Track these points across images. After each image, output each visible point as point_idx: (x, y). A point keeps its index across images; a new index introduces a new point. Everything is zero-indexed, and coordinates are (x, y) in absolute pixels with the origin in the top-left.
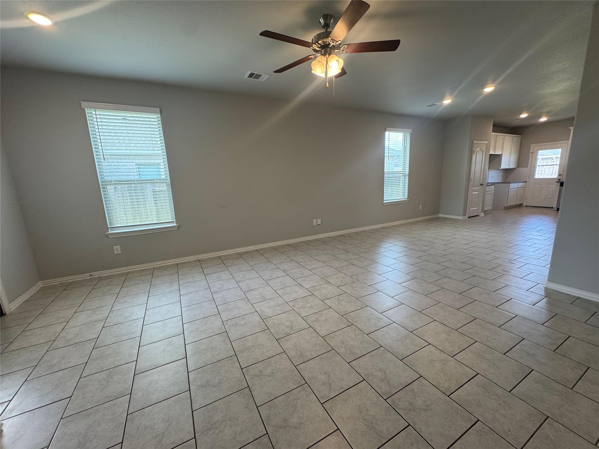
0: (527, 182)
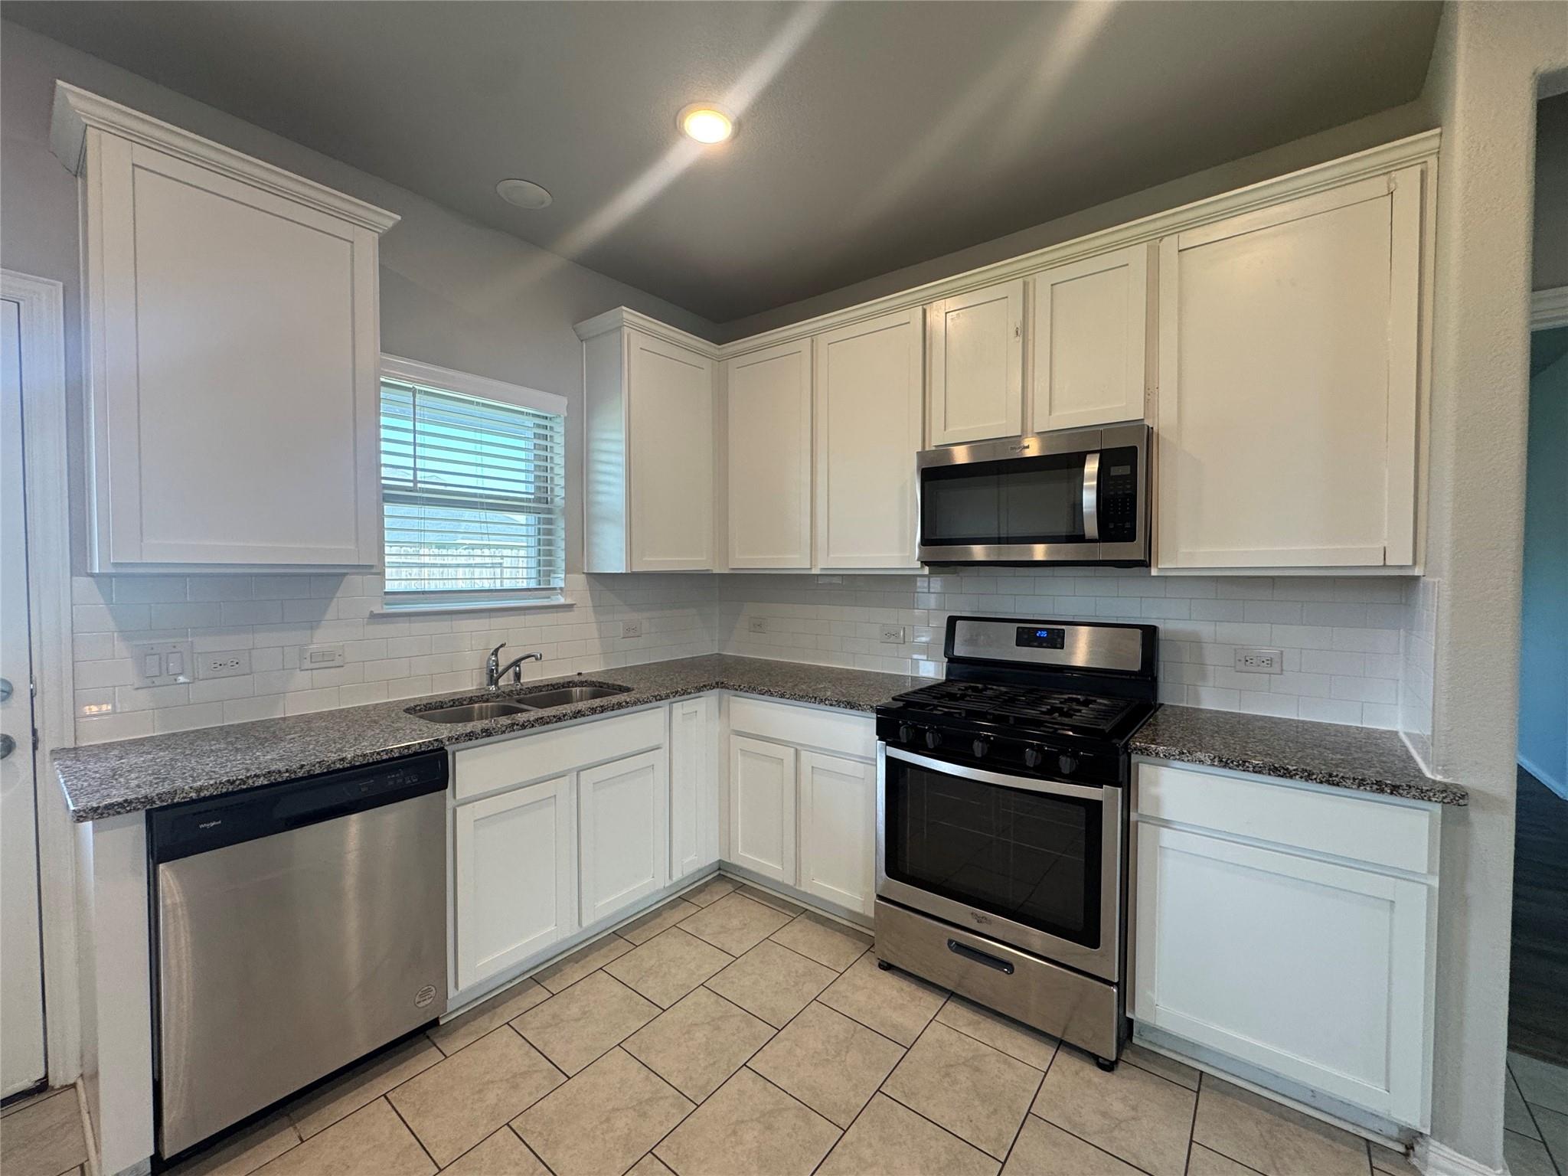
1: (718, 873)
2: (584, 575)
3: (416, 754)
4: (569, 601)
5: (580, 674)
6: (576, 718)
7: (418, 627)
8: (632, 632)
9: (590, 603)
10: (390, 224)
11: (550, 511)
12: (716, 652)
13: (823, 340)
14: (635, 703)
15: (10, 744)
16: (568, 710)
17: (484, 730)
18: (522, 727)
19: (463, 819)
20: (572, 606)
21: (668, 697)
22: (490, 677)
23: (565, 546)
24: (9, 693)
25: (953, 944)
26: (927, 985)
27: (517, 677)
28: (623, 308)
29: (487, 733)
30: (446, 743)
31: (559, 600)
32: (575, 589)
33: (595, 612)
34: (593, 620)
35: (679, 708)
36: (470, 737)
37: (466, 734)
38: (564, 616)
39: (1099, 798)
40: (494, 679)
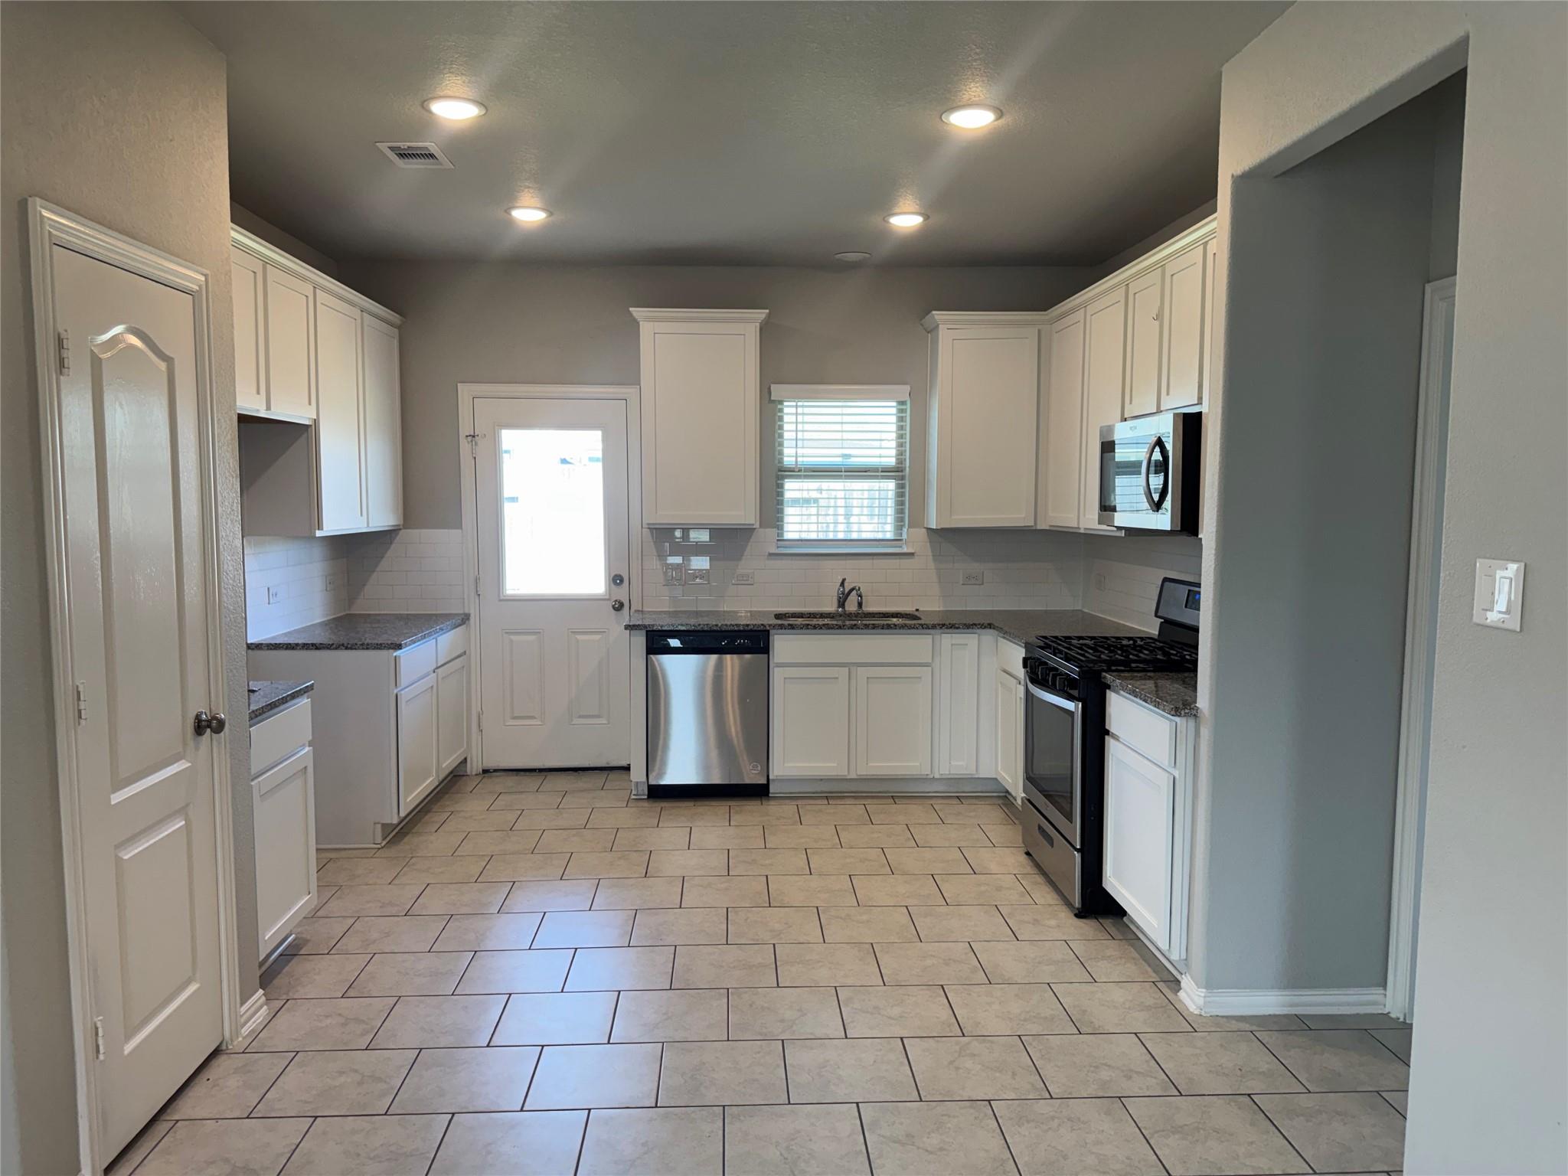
0: (473, 620)
1: (1004, 794)
2: (924, 530)
3: (751, 631)
4: (911, 550)
5: (917, 610)
6: (852, 628)
7: (793, 563)
8: (971, 579)
9: (930, 553)
10: (764, 316)
11: (903, 479)
12: (1080, 608)
13: (1090, 309)
14: (903, 627)
15: (622, 605)
16: (847, 623)
17: (789, 625)
18: (814, 627)
19: (777, 676)
20: (912, 554)
21: (934, 627)
22: (839, 601)
23: (909, 506)
24: (622, 581)
25: (1040, 828)
26: (1037, 865)
27: (860, 605)
28: (934, 312)
29: (792, 627)
30: (768, 628)
31: (905, 550)
32: (916, 540)
33: (935, 560)
34: (933, 567)
35: (947, 639)
36: (781, 627)
37: (780, 625)
38: (906, 562)
39: (1073, 710)
40: (842, 603)
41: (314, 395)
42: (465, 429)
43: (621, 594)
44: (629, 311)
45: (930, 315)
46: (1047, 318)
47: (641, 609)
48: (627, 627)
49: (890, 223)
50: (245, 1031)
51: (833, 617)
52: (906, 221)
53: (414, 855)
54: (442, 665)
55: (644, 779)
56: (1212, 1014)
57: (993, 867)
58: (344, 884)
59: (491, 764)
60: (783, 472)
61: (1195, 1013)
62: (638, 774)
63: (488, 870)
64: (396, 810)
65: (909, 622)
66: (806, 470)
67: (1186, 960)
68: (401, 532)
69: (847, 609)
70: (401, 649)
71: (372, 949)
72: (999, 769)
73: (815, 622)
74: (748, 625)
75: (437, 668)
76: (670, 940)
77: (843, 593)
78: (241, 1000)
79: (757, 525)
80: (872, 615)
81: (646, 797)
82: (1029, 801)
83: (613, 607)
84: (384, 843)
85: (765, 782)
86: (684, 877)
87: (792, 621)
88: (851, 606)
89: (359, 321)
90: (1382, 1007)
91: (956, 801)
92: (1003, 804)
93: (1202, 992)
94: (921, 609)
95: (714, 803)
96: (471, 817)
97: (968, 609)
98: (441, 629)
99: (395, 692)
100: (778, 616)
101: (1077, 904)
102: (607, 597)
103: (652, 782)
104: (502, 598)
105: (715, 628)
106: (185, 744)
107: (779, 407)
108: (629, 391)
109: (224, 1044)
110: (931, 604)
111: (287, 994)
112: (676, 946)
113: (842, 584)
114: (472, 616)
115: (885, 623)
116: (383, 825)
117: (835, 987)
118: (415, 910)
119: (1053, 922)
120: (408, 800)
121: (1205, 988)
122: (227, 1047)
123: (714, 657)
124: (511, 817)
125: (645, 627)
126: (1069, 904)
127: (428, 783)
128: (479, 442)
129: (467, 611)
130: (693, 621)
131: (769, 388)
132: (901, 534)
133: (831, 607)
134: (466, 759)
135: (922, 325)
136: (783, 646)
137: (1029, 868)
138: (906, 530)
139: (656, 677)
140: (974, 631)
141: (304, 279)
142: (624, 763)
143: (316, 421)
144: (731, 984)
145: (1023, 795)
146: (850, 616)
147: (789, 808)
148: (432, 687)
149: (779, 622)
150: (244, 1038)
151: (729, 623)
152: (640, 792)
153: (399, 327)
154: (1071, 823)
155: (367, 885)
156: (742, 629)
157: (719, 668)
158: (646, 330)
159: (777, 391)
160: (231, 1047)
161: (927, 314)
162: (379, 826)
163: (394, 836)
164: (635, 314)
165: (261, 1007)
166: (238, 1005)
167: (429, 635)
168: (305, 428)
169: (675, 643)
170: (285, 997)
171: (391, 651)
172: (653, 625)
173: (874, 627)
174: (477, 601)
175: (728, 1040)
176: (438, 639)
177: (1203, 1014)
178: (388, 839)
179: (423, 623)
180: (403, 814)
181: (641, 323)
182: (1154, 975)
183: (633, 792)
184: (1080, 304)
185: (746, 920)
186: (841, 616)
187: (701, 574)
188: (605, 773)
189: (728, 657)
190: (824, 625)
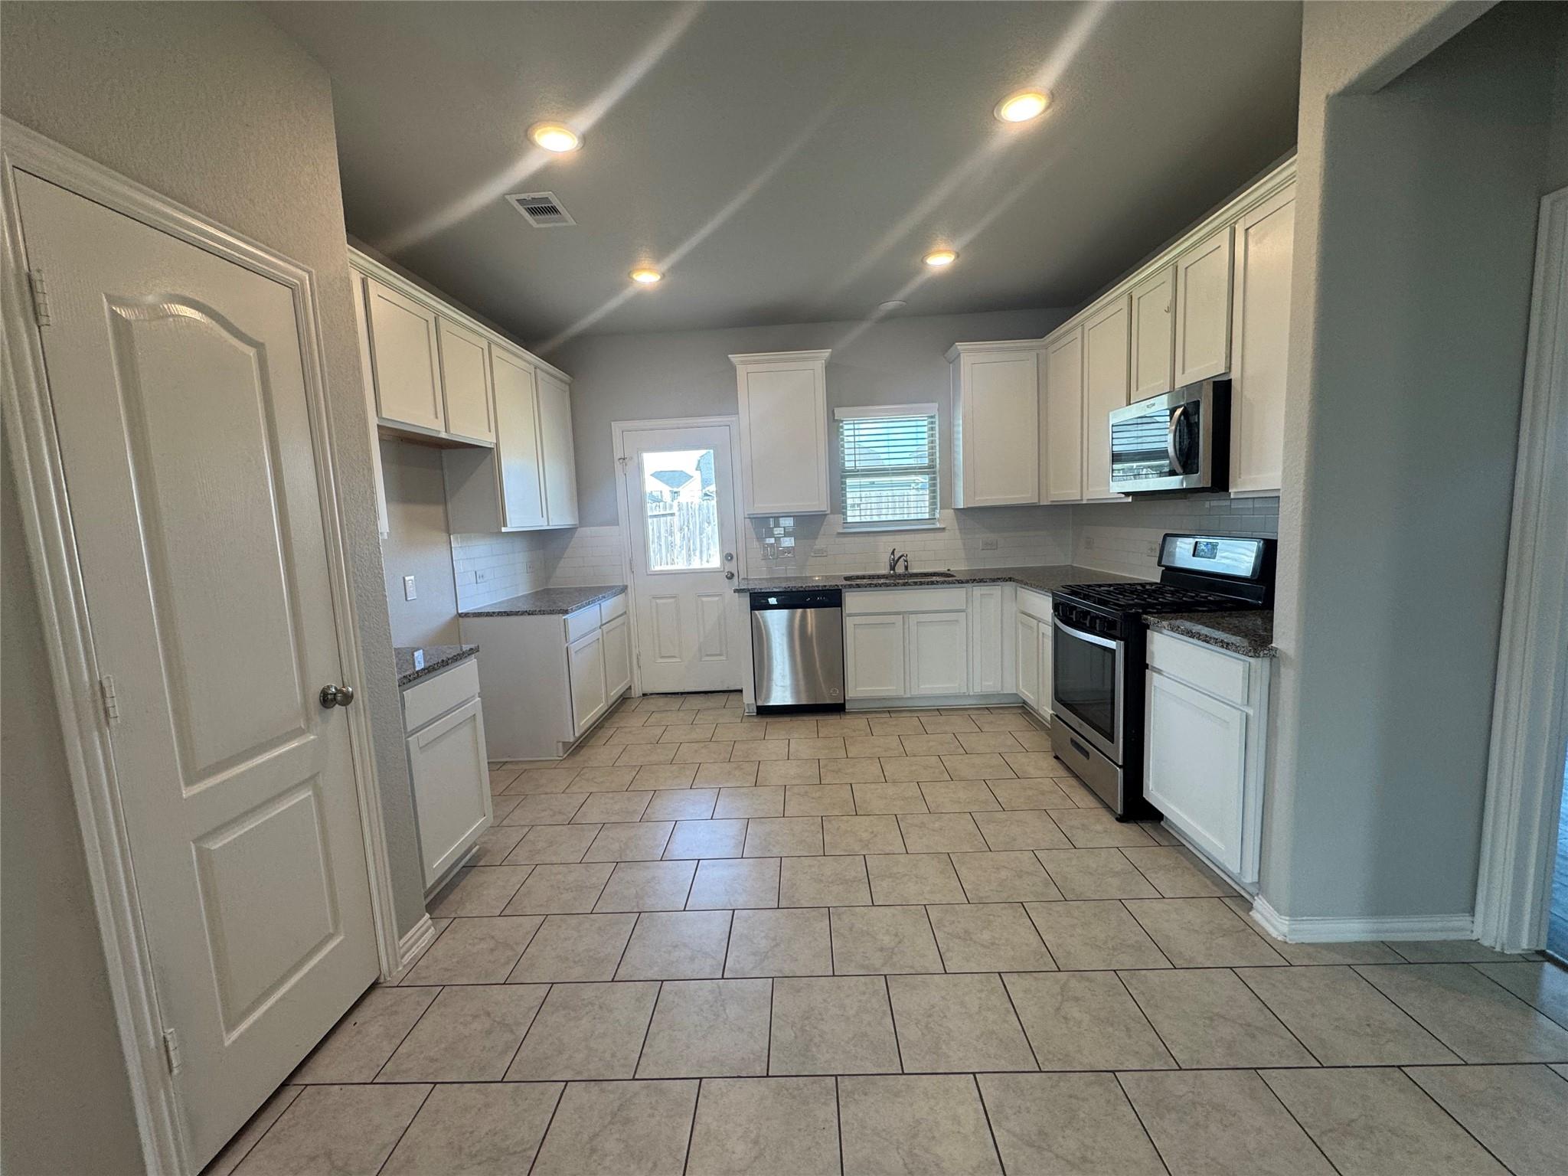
0: (629, 589)
1: (1021, 704)
2: (953, 510)
3: (828, 590)
4: (942, 526)
5: (949, 570)
7: (857, 539)
8: (988, 546)
9: (957, 527)
10: (827, 354)
11: (934, 473)
12: (1069, 563)
13: (1088, 325)
14: (943, 583)
15: (733, 575)
16: (900, 581)
17: (857, 584)
18: (875, 586)
19: (849, 623)
20: (944, 529)
21: (967, 582)
22: (891, 566)
23: (941, 493)
24: (732, 558)
25: (1072, 741)
26: (1068, 768)
27: (906, 568)
28: (957, 344)
29: (858, 586)
30: (840, 587)
31: (938, 525)
32: (945, 518)
33: (960, 533)
34: (959, 537)
35: (978, 591)
36: (850, 586)
37: (849, 585)
38: (939, 535)
39: (1115, 648)
40: (893, 568)
41: (494, 423)
42: (618, 454)
43: (732, 567)
44: (728, 358)
45: (954, 346)
46: (1043, 343)
47: (746, 577)
48: (736, 591)
49: (929, 265)
50: (406, 959)
51: (887, 578)
52: (940, 260)
53: (586, 765)
54: (605, 624)
55: (754, 702)
56: (1298, 942)
57: (1032, 771)
58: (531, 793)
59: (648, 690)
60: (845, 474)
61: (1279, 939)
62: (748, 697)
63: (637, 779)
64: (572, 732)
65: (946, 579)
66: (863, 470)
67: (1259, 882)
68: (579, 529)
69: (896, 571)
70: (568, 613)
71: (538, 859)
72: (1021, 687)
73: (875, 582)
74: (825, 586)
75: (602, 625)
76: (776, 851)
77: (893, 560)
78: (399, 932)
79: (829, 512)
80: (916, 575)
81: (755, 714)
82: (1057, 716)
83: (726, 576)
84: (566, 755)
85: (843, 702)
86: (785, 786)
87: (859, 582)
88: (900, 569)
89: (533, 374)
90: (1469, 933)
91: (987, 712)
92: (1024, 714)
93: (1286, 920)
94: (952, 569)
95: (805, 718)
96: (630, 732)
97: (987, 568)
98: (604, 597)
99: (566, 645)
100: (847, 579)
101: (1119, 811)
102: (722, 570)
103: (760, 703)
104: (649, 573)
105: (801, 589)
106: (308, 720)
107: (841, 424)
108: (734, 418)
109: (382, 977)
110: (959, 567)
111: (456, 911)
112: (781, 858)
113: (893, 553)
114: (629, 587)
115: (929, 580)
116: (564, 743)
117: (925, 905)
118: (577, 819)
119: (1099, 827)
120: (581, 724)
121: (1290, 916)
122: (385, 979)
123: (799, 611)
124: (658, 731)
125: (749, 590)
126: (1109, 808)
127: (600, 708)
128: (628, 464)
129: (625, 584)
130: (784, 585)
131: (833, 411)
132: (934, 515)
133: (884, 570)
134: (630, 686)
135: (945, 358)
136: (853, 601)
137: (1062, 772)
138: (938, 511)
139: (759, 628)
140: (998, 583)
141: (481, 335)
142: (739, 688)
143: (497, 444)
144: (830, 901)
145: (1051, 712)
146: (899, 576)
147: (861, 722)
148: (598, 639)
149: (849, 583)
150: (404, 966)
151: (811, 585)
152: (751, 711)
153: (569, 385)
154: (1113, 743)
155: (546, 794)
156: (820, 589)
157: (804, 618)
158: (741, 371)
159: (839, 413)
160: (389, 979)
161: (951, 346)
162: (561, 744)
163: (574, 750)
164: (732, 359)
165: (429, 928)
166: (396, 937)
167: (593, 602)
168: (491, 449)
169: (773, 601)
170: (453, 915)
171: (561, 615)
172: (755, 589)
173: (921, 583)
174: (632, 576)
175: (834, 976)
176: (602, 604)
177: (1288, 940)
178: (568, 753)
179: (589, 594)
180: (577, 735)
181: (737, 366)
182: (1215, 889)
183: (747, 711)
184: (1076, 326)
185: (838, 829)
186: (892, 576)
187: (788, 550)
188: (727, 695)
189: (808, 610)
190: (882, 584)
